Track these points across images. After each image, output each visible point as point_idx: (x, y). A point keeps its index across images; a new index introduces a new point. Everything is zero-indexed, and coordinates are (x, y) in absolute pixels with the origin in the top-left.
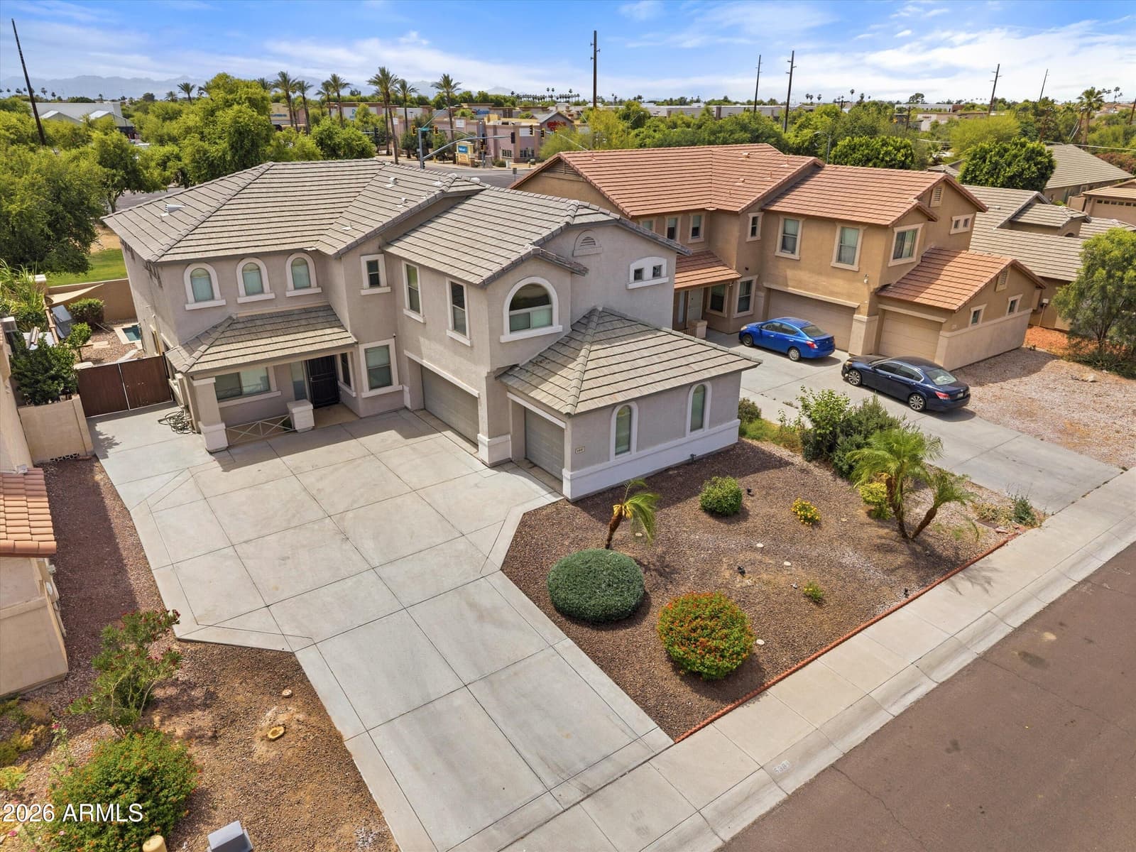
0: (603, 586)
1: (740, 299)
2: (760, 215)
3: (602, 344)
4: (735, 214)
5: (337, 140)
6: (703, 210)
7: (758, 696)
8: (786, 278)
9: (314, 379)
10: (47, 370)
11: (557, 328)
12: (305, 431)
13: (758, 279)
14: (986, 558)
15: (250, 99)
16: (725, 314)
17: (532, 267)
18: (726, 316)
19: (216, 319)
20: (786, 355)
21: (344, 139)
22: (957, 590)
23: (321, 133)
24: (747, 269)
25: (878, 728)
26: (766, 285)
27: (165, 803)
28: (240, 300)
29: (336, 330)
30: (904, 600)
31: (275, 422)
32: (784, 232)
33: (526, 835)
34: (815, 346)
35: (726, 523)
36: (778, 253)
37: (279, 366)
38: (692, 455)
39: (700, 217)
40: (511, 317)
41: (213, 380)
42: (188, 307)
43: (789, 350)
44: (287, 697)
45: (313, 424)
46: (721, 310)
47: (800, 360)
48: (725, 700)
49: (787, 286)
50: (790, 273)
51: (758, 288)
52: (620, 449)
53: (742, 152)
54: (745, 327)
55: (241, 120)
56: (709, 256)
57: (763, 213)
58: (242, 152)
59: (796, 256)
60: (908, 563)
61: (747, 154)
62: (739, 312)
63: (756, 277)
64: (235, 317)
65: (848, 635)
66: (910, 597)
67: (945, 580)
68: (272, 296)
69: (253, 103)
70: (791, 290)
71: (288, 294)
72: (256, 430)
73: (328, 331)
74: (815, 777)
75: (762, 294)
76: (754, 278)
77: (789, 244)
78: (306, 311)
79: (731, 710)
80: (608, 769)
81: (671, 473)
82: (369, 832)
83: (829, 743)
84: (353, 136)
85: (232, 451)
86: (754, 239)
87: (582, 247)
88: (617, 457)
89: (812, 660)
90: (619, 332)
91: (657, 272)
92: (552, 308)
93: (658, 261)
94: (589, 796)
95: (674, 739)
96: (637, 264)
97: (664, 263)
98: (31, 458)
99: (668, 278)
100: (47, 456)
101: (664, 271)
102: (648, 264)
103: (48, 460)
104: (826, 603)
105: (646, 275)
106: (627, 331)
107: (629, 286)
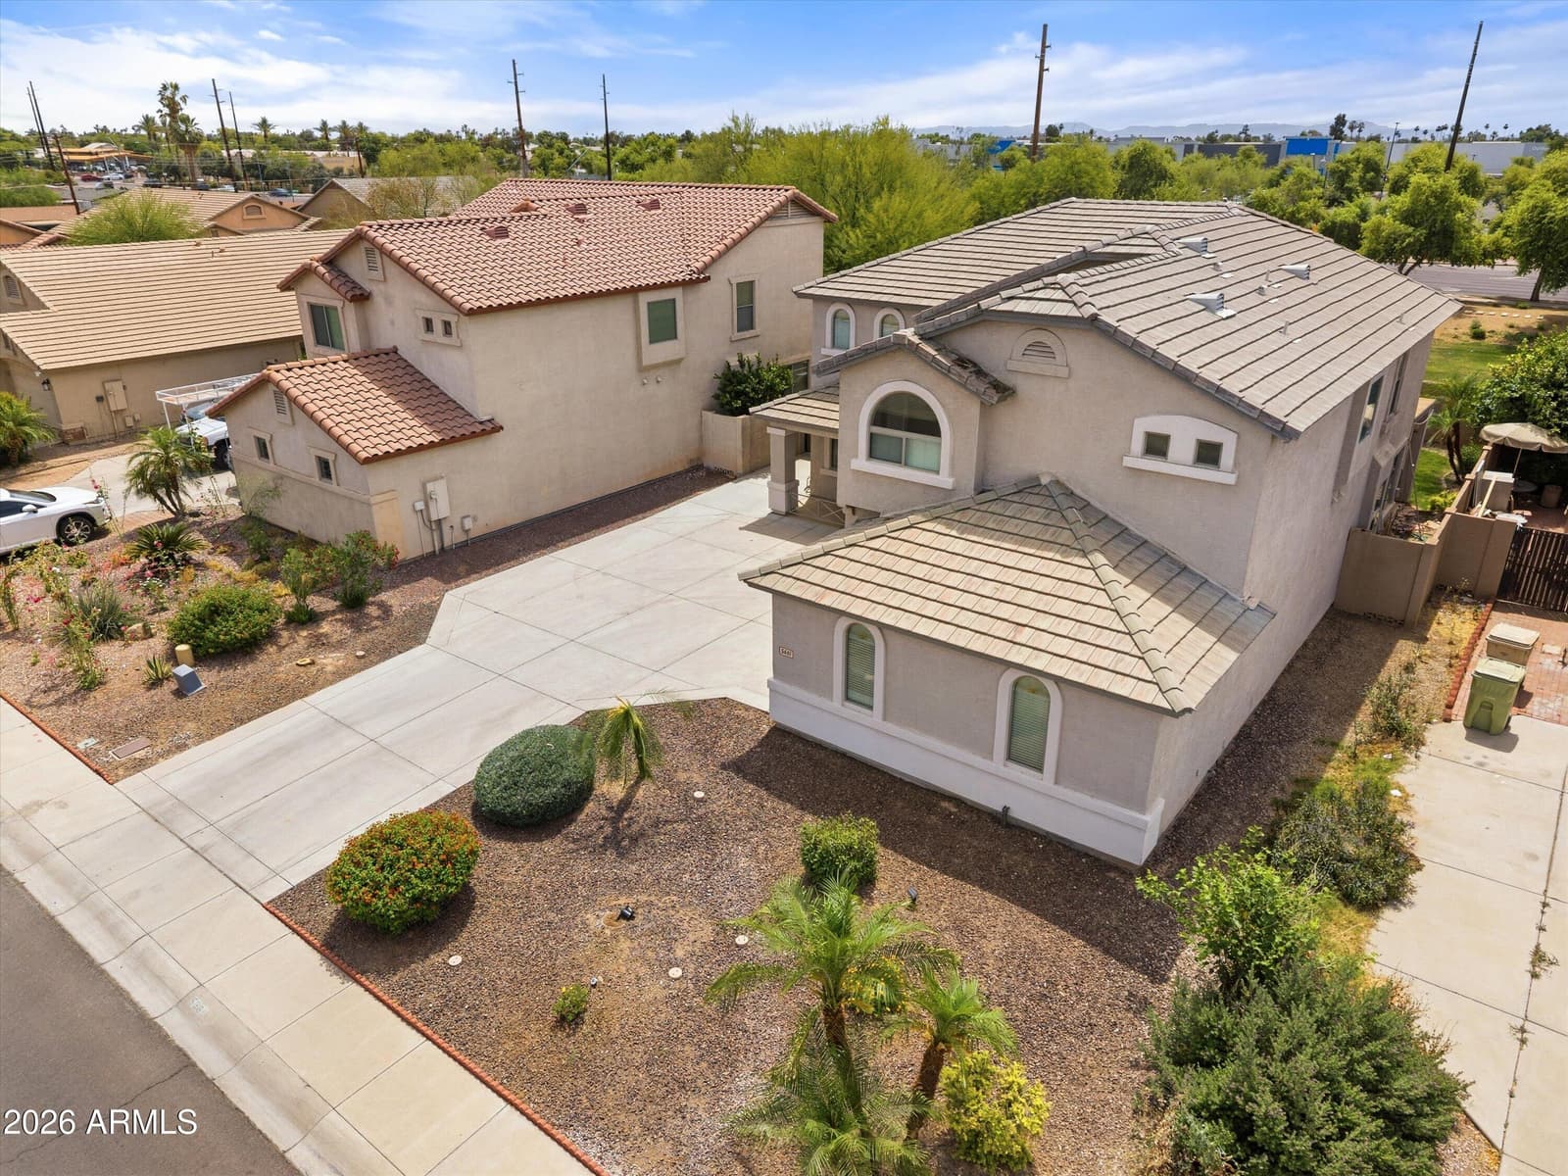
3: (948, 526)
7: (341, 973)
11: (944, 480)
17: (910, 366)
25: (259, 1126)
33: (159, 822)
38: (1006, 809)
40: (872, 436)
42: (823, 352)
44: (357, 657)
52: (852, 694)
74: (177, 1046)
79: (315, 947)
80: (234, 858)
81: (945, 804)
82: (188, 738)
83: (236, 1058)
85: (786, 518)
87: (1026, 358)
88: (847, 704)
89: (424, 1034)
90: (1011, 526)
91: (1208, 453)
92: (940, 444)
93: (1212, 433)
94: (196, 852)
95: (269, 903)
96: (1158, 424)
97: (1228, 440)
98: (699, 459)
99: (1234, 476)
100: (710, 462)
101: (1227, 457)
102: (1185, 432)
103: (712, 466)
104: (568, 1036)
105: (1173, 450)
106: (1033, 530)
107: (1128, 462)
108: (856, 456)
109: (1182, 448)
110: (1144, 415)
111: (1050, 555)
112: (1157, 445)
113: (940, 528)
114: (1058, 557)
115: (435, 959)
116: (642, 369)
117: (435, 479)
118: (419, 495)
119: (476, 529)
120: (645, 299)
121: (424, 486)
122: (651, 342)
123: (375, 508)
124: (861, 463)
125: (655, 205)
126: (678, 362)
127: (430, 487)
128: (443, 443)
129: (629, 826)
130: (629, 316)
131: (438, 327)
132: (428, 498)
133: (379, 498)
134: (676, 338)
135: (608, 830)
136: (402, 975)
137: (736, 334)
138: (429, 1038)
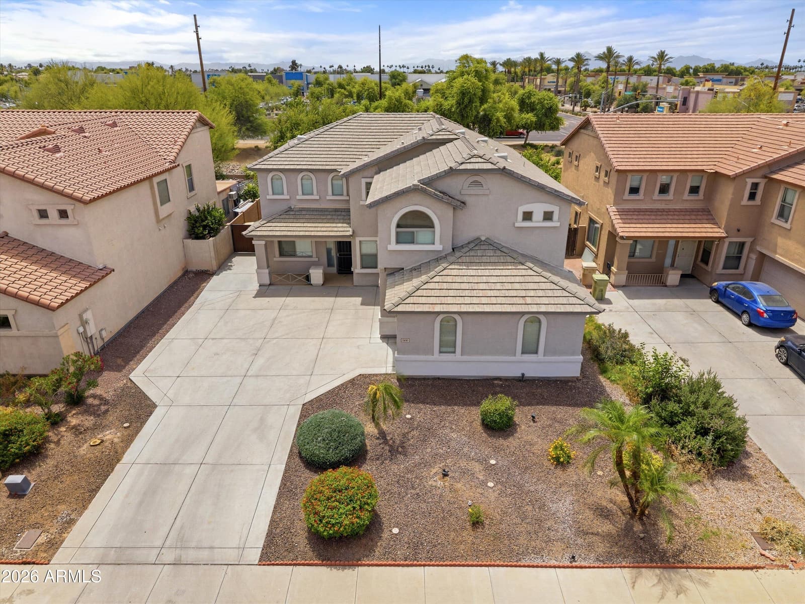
0: (319, 439)
1: (727, 258)
2: (762, 183)
3: (460, 266)
4: (728, 176)
5: (533, 100)
6: (703, 171)
7: (347, 567)
8: (776, 245)
9: (340, 255)
10: (203, 221)
11: (438, 247)
12: (317, 286)
13: (752, 243)
14: (711, 571)
15: (477, 72)
16: (709, 268)
17: (417, 198)
18: (710, 270)
19: (284, 207)
20: (739, 317)
21: (539, 99)
22: (634, 583)
23: (523, 95)
24: (739, 230)
26: (759, 248)
27: (9, 450)
28: (298, 197)
29: (345, 225)
30: (567, 563)
31: (300, 275)
32: (784, 200)
33: (122, 564)
34: (765, 315)
35: (488, 434)
36: (774, 220)
37: (318, 242)
38: (523, 375)
39: (702, 177)
40: (397, 233)
41: (263, 243)
42: (268, 197)
43: (744, 312)
44: (125, 428)
45: (321, 282)
46: (707, 263)
47: (750, 325)
48: (320, 556)
49: (776, 253)
50: (780, 241)
51: (751, 250)
52: (444, 349)
53: (781, 120)
54: (716, 284)
55: (465, 85)
56: (706, 214)
57: (766, 180)
58: (462, 106)
59: (787, 226)
60: (609, 535)
61: (785, 122)
62: (724, 268)
63: (751, 239)
64: (292, 207)
65: (471, 563)
66: (574, 564)
67: (633, 567)
68: (318, 197)
69: (478, 74)
70: (778, 257)
71: (328, 198)
72: (287, 278)
73: (340, 225)
75: (754, 256)
76: (749, 240)
77: (786, 213)
78: (336, 210)
79: (316, 565)
80: (204, 555)
81: (496, 382)
82: (68, 515)
84: (546, 97)
85: (270, 287)
86: (751, 203)
87: (469, 188)
88: (441, 354)
89: (420, 565)
90: (484, 259)
91: (548, 216)
92: (434, 232)
93: (549, 208)
94: (174, 564)
95: (259, 561)
96: (527, 208)
97: (555, 209)
98: (185, 267)
99: (559, 223)
100: (194, 268)
101: (556, 216)
102: (538, 209)
103: (194, 270)
104: (483, 529)
105: (534, 217)
106: (493, 259)
107: (517, 225)
108: (390, 244)
109: (538, 216)
110: (521, 205)
111: (510, 267)
112: (528, 216)
113: (457, 267)
114: (513, 268)
115: (385, 535)
116: (158, 221)
117: (86, 310)
118: (79, 323)
119: (107, 336)
120: (156, 180)
121: (81, 316)
122: (161, 205)
123: (60, 338)
124: (393, 246)
125: (114, 125)
126: (170, 215)
127: (85, 316)
128: (91, 285)
129: (394, 442)
130: (149, 192)
131: (53, 214)
132: (84, 323)
133: (62, 330)
134: (169, 201)
135: (387, 448)
136: (378, 551)
137: (189, 194)
138: (424, 565)
